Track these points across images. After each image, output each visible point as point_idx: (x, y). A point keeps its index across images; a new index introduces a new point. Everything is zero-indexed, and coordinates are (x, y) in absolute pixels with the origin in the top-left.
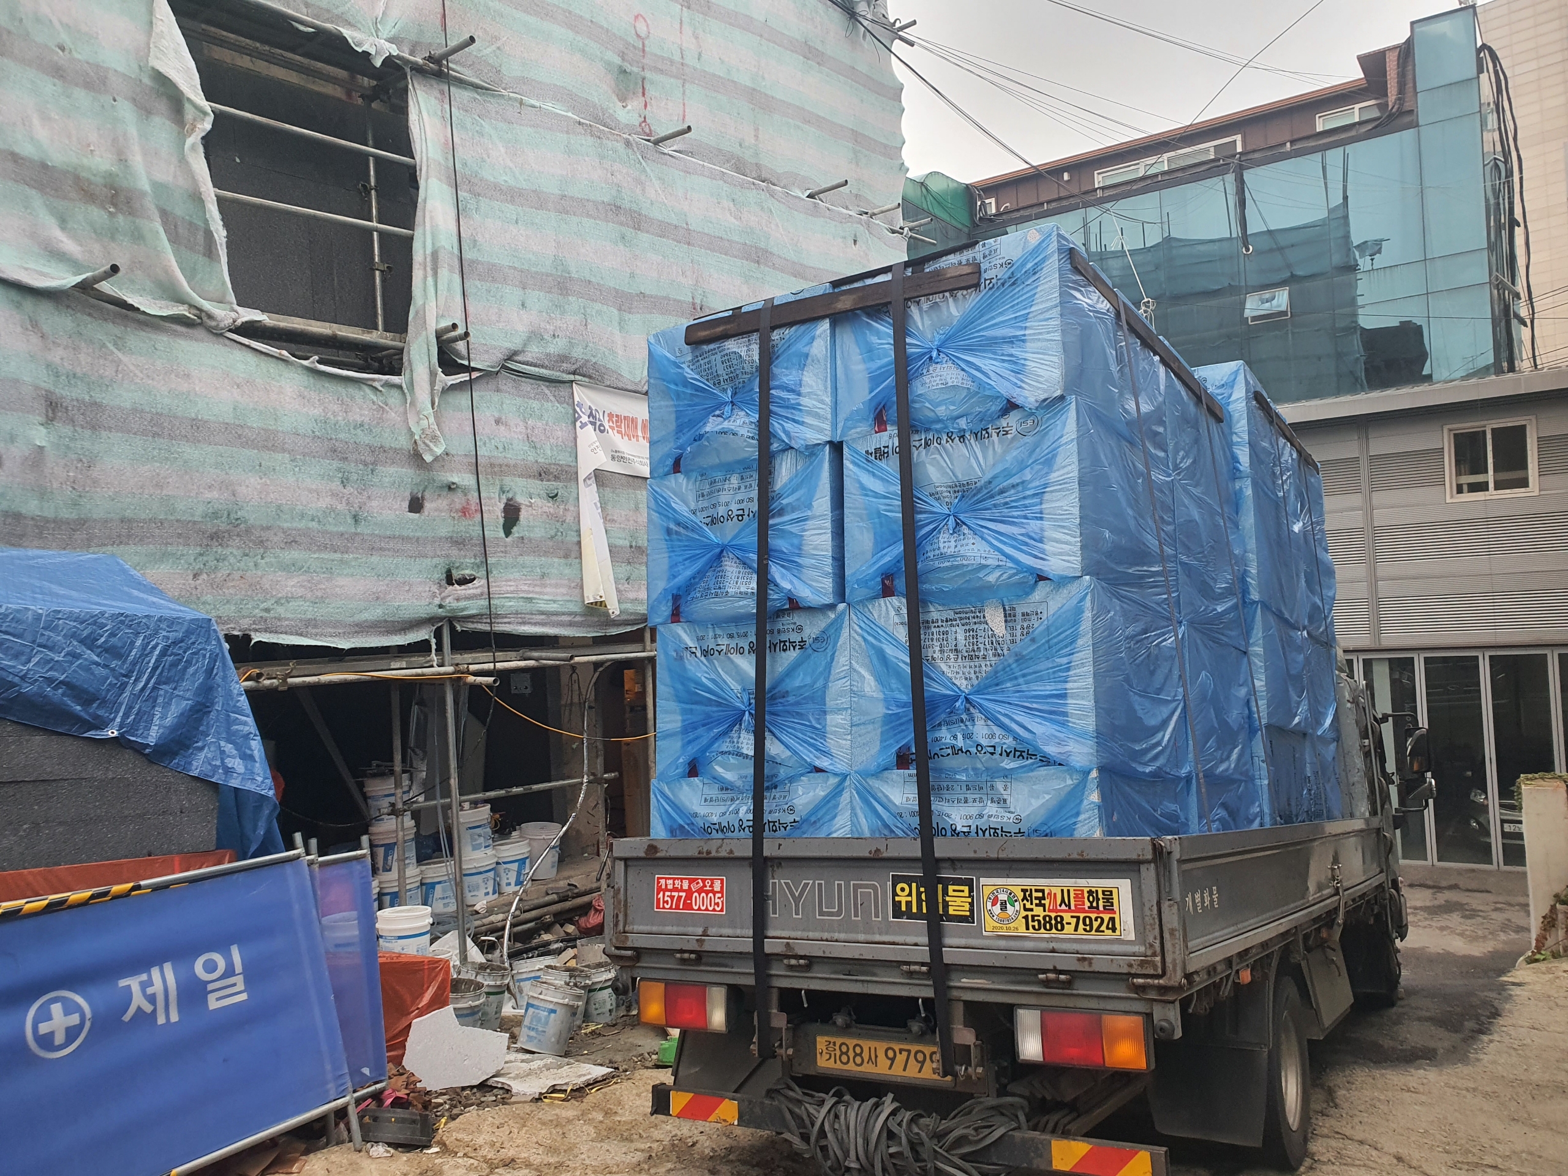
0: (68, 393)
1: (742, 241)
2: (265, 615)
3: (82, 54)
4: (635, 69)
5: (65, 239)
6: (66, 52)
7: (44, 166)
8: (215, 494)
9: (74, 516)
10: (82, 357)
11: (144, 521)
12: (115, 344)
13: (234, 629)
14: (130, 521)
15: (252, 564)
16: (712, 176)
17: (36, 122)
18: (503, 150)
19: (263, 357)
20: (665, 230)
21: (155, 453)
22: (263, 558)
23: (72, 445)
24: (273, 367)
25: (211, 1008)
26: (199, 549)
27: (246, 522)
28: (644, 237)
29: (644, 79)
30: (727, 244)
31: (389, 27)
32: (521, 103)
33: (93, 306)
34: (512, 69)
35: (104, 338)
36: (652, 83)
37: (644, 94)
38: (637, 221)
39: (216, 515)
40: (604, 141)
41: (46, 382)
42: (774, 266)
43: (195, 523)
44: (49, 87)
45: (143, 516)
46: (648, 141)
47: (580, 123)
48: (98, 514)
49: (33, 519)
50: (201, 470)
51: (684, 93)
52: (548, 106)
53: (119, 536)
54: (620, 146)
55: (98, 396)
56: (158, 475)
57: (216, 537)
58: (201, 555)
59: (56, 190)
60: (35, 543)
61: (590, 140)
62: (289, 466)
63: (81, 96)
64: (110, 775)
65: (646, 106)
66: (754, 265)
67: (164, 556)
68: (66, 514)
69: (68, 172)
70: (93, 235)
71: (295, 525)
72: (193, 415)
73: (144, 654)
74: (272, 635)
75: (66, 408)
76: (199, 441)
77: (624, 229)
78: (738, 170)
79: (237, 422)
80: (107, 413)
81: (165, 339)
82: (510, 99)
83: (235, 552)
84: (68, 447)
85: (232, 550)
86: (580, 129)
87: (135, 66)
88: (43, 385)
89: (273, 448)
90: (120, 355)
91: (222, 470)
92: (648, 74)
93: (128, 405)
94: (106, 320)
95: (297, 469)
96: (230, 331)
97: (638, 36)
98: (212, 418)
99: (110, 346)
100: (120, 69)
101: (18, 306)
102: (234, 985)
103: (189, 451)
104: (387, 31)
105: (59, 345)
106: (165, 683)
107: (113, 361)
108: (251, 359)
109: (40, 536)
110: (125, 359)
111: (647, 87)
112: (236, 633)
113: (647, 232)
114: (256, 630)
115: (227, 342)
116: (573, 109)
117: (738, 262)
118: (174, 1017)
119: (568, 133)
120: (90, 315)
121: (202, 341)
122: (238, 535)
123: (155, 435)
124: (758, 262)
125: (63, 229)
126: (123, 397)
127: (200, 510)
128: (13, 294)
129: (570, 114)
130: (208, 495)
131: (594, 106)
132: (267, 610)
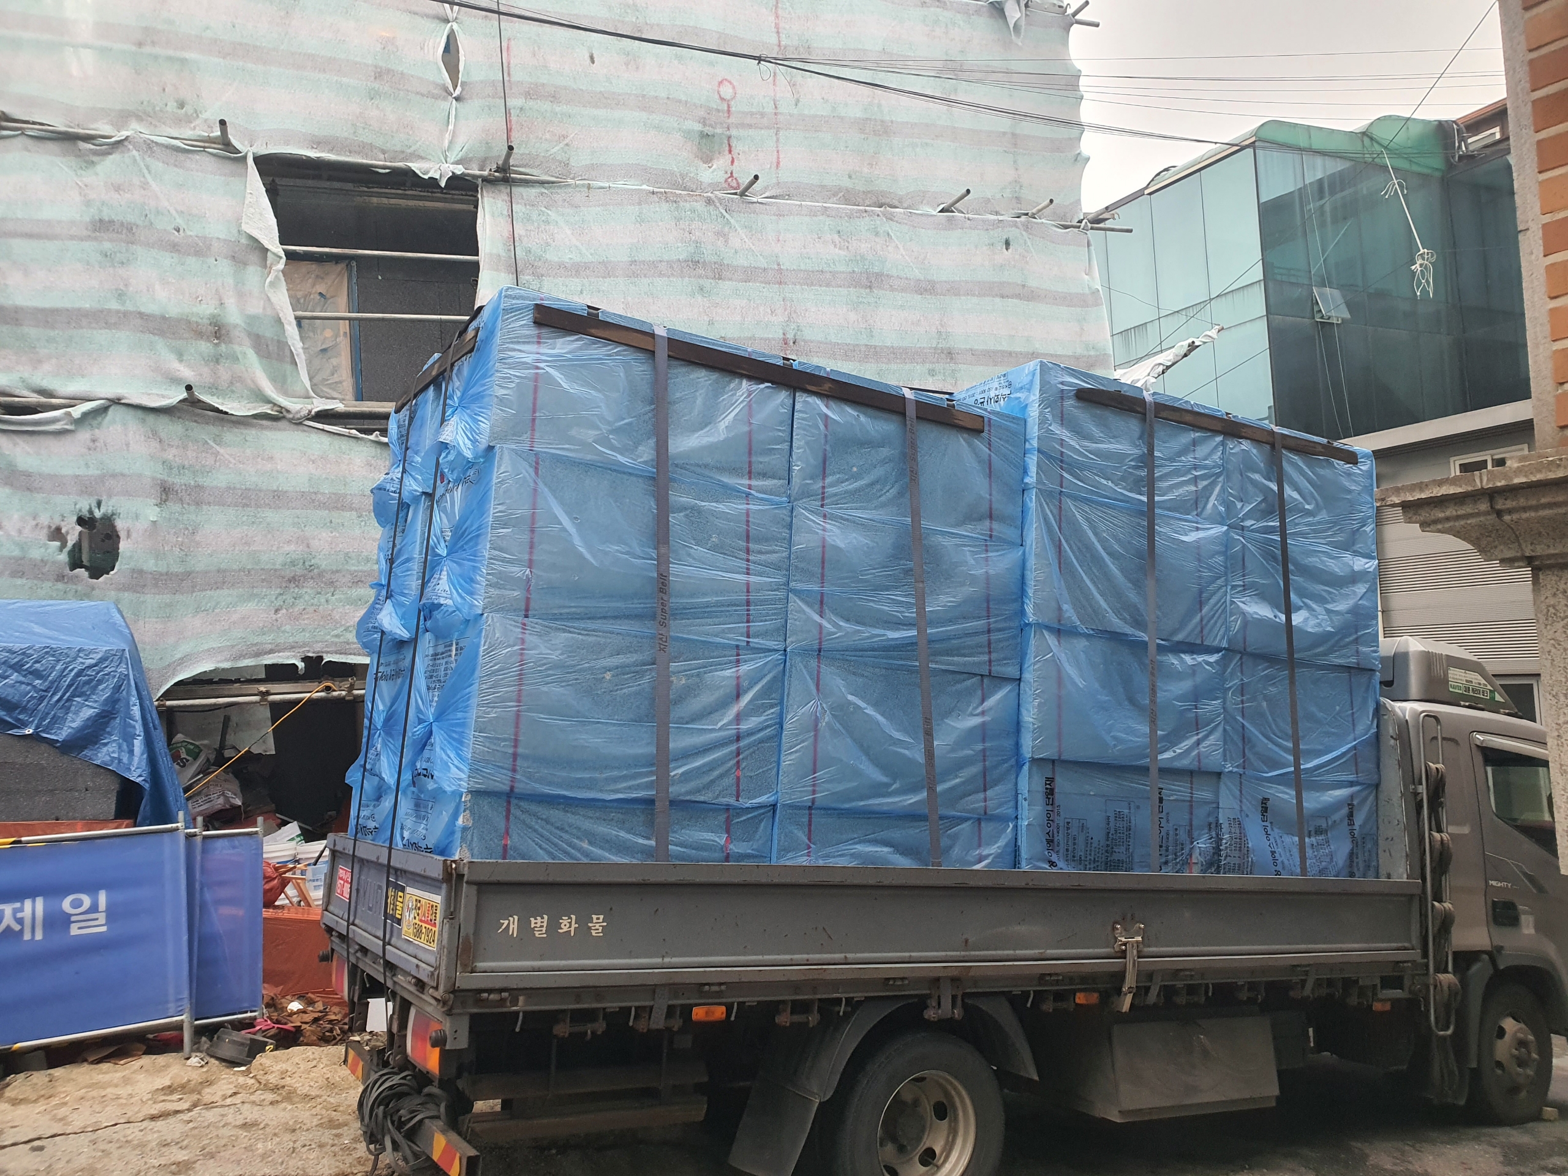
0: (177, 480)
1: (850, 270)
2: (337, 640)
3: (193, 231)
4: (719, 131)
5: (182, 368)
6: (181, 231)
7: (164, 318)
8: (292, 547)
9: (181, 570)
10: (189, 453)
11: (234, 571)
12: (214, 441)
13: (309, 651)
14: (225, 571)
15: (323, 600)
16: (812, 213)
17: (157, 287)
18: (569, 232)
19: (336, 437)
20: (750, 274)
21: (245, 518)
22: (333, 595)
23: (180, 518)
24: (344, 444)
25: (72, 934)
26: (279, 591)
27: (318, 568)
28: (726, 286)
29: (729, 138)
30: (828, 276)
31: (455, 153)
32: (589, 187)
33: (198, 415)
34: (580, 160)
35: (206, 438)
36: (738, 139)
37: (730, 152)
38: (719, 271)
39: (293, 563)
40: (681, 204)
41: (161, 474)
42: (892, 289)
43: (276, 570)
44: (168, 259)
45: (235, 567)
46: (735, 194)
47: (653, 193)
48: (200, 567)
49: (151, 573)
50: (281, 529)
51: (778, 140)
52: (619, 184)
53: (216, 583)
54: (700, 206)
55: (201, 480)
56: (247, 535)
57: (293, 580)
58: (281, 594)
59: (174, 334)
60: (153, 591)
61: (665, 206)
62: (355, 521)
63: (192, 261)
64: (28, 761)
65: (733, 162)
66: (864, 292)
67: (252, 596)
68: (176, 569)
69: (182, 319)
70: (203, 362)
71: (360, 568)
72: (275, 488)
73: (61, 676)
74: (342, 656)
75: (177, 492)
76: (280, 508)
77: (701, 281)
78: (847, 202)
79: (312, 490)
80: (207, 492)
81: (254, 432)
82: (577, 186)
83: (308, 590)
84: (177, 520)
85: (308, 591)
86: (655, 198)
87: (235, 232)
88: (159, 476)
89: (343, 508)
90: (218, 448)
91: (298, 528)
92: (734, 132)
93: (223, 485)
94: (207, 424)
95: (363, 523)
96: (308, 419)
97: (722, 99)
98: (291, 489)
99: (211, 443)
100: (222, 236)
101: (144, 421)
102: (97, 919)
103: (271, 515)
104: (453, 156)
105: (173, 446)
106: (78, 696)
107: (212, 453)
108: (325, 439)
109: (156, 585)
110: (222, 451)
111: (733, 144)
112: (310, 655)
113: (730, 279)
114: (328, 652)
115: (306, 428)
116: (648, 181)
117: (844, 291)
118: (39, 936)
119: (640, 204)
120: (195, 421)
121: (285, 430)
122: (312, 578)
123: (246, 505)
124: (870, 287)
125: (181, 361)
126: (220, 479)
127: (280, 560)
128: (140, 413)
129: (644, 187)
130: (287, 548)
131: (672, 174)
132: (337, 636)
